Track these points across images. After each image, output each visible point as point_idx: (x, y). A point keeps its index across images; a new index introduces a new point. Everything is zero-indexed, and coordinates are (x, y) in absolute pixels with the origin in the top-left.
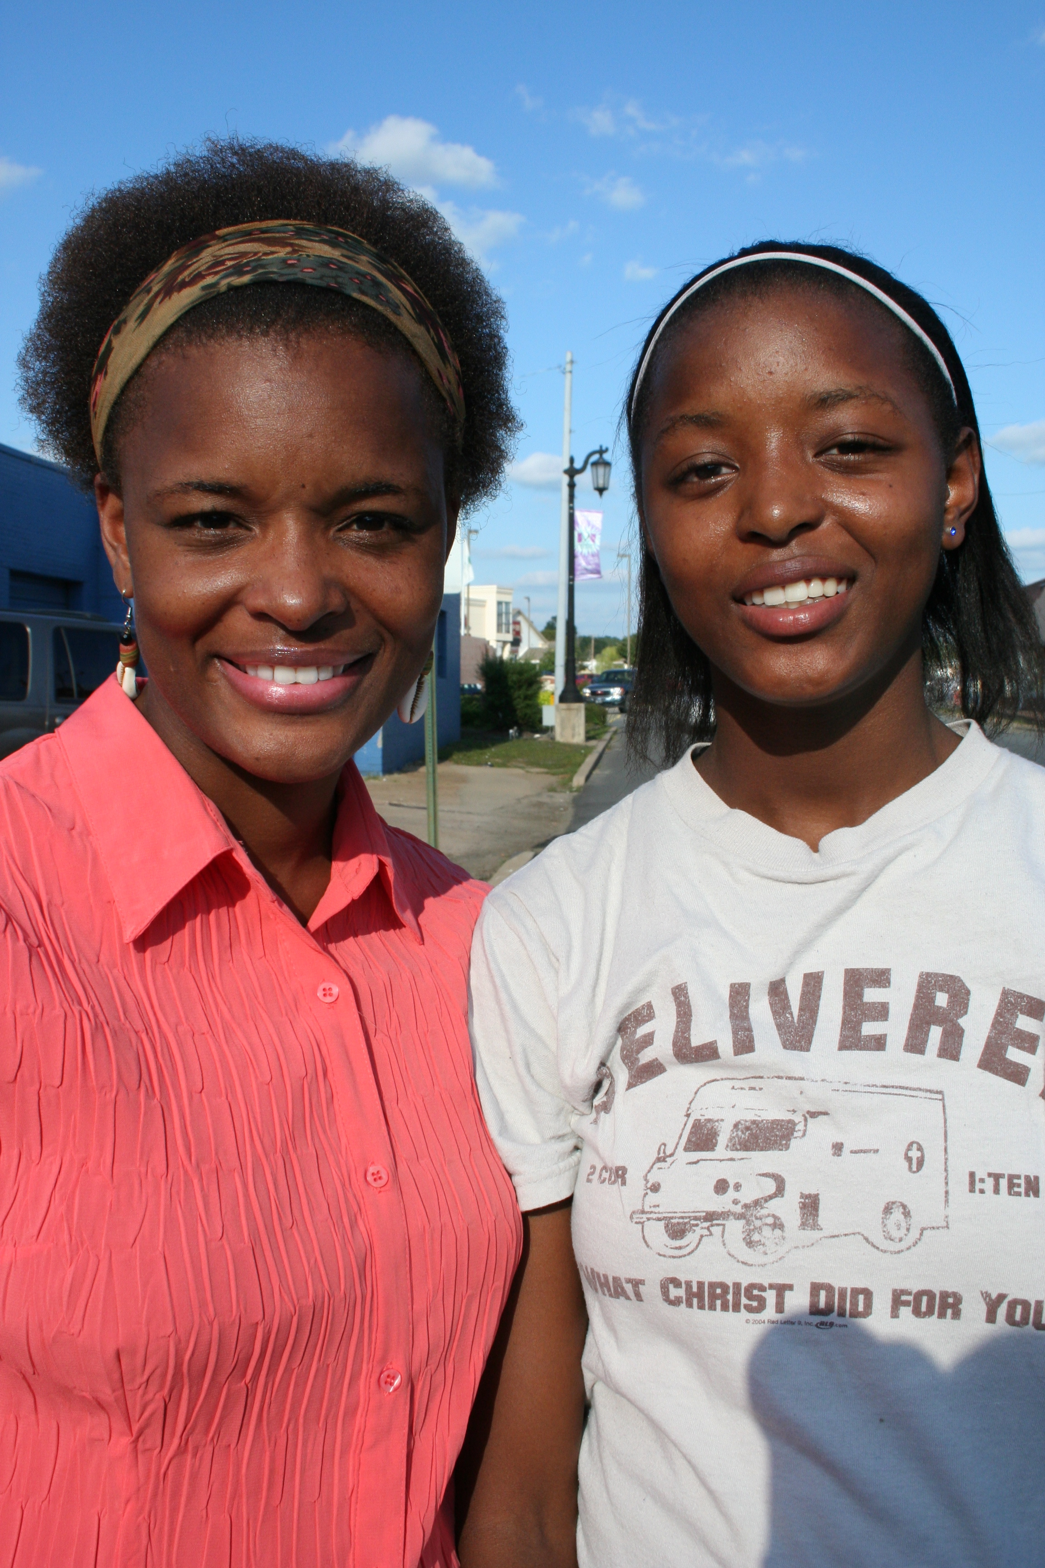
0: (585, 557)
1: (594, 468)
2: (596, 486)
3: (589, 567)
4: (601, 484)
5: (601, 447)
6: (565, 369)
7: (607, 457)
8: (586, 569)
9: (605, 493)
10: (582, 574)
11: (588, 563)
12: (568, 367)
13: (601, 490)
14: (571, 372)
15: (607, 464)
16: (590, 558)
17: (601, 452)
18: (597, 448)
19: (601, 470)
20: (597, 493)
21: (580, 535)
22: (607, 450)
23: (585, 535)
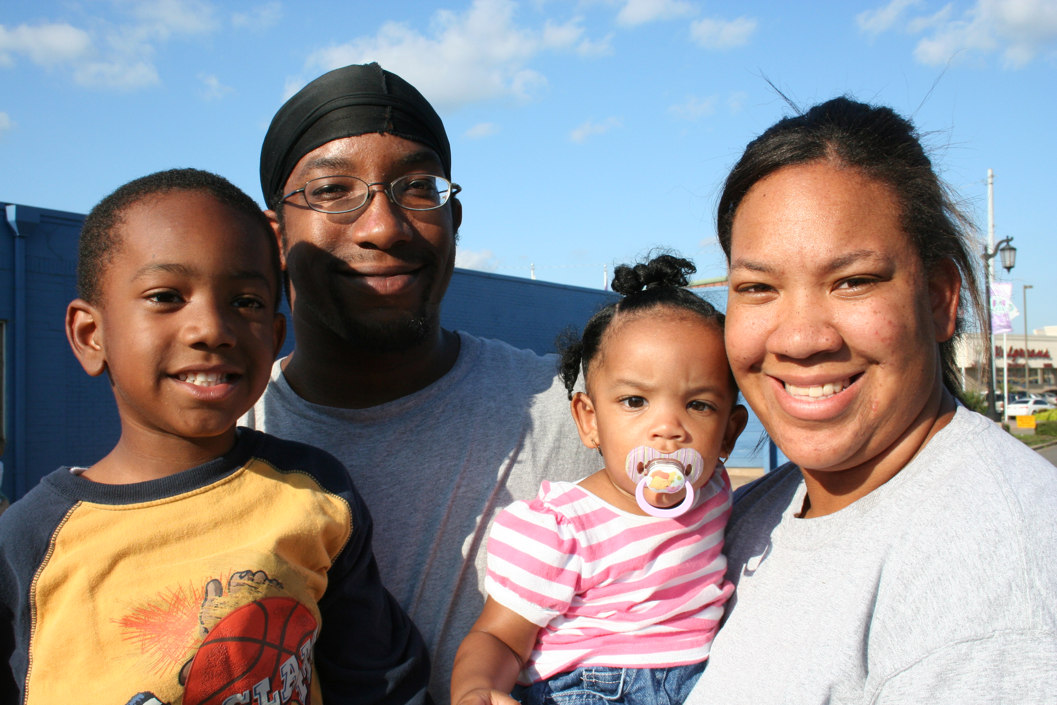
0: (998, 317)
1: (1002, 252)
2: (1004, 265)
3: (1002, 324)
4: (1008, 264)
5: (1007, 237)
6: (987, 182)
7: (1012, 244)
8: (1000, 326)
9: (1012, 270)
10: (998, 329)
11: (1001, 321)
12: (990, 180)
13: (1009, 268)
14: (992, 183)
15: (1014, 249)
16: (1003, 318)
17: (1008, 240)
18: (1005, 238)
19: (1007, 254)
20: (1006, 270)
21: (994, 302)
22: (1012, 239)
23: (998, 302)
